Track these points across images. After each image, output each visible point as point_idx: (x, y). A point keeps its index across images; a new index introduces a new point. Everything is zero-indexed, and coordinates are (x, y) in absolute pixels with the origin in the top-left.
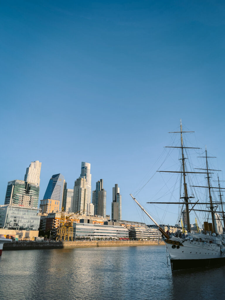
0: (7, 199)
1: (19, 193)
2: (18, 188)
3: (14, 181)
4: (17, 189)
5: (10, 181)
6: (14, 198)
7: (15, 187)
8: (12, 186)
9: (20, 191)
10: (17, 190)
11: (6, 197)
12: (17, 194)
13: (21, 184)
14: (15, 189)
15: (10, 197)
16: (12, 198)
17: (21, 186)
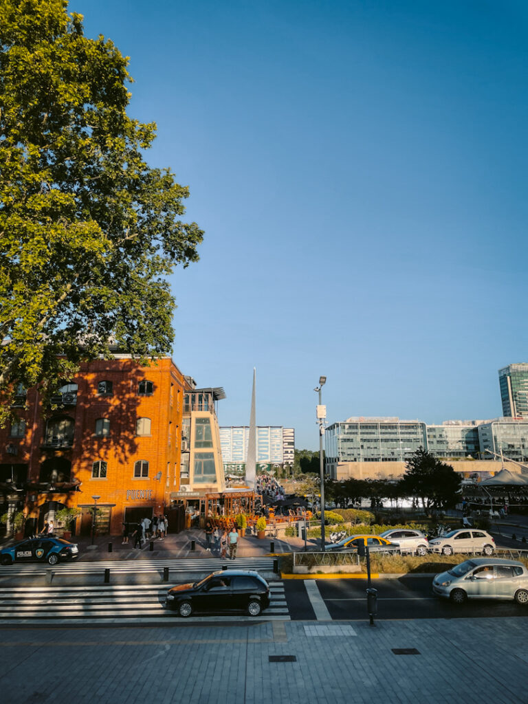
0: (504, 402)
1: (523, 390)
2: (519, 380)
3: (508, 368)
4: (518, 382)
5: (501, 368)
6: (516, 400)
7: (513, 378)
8: (507, 378)
9: (525, 384)
10: (519, 384)
11: (503, 400)
12: (520, 392)
13: (523, 372)
14: (513, 382)
15: (508, 398)
16: (513, 401)
17: (524, 375)
